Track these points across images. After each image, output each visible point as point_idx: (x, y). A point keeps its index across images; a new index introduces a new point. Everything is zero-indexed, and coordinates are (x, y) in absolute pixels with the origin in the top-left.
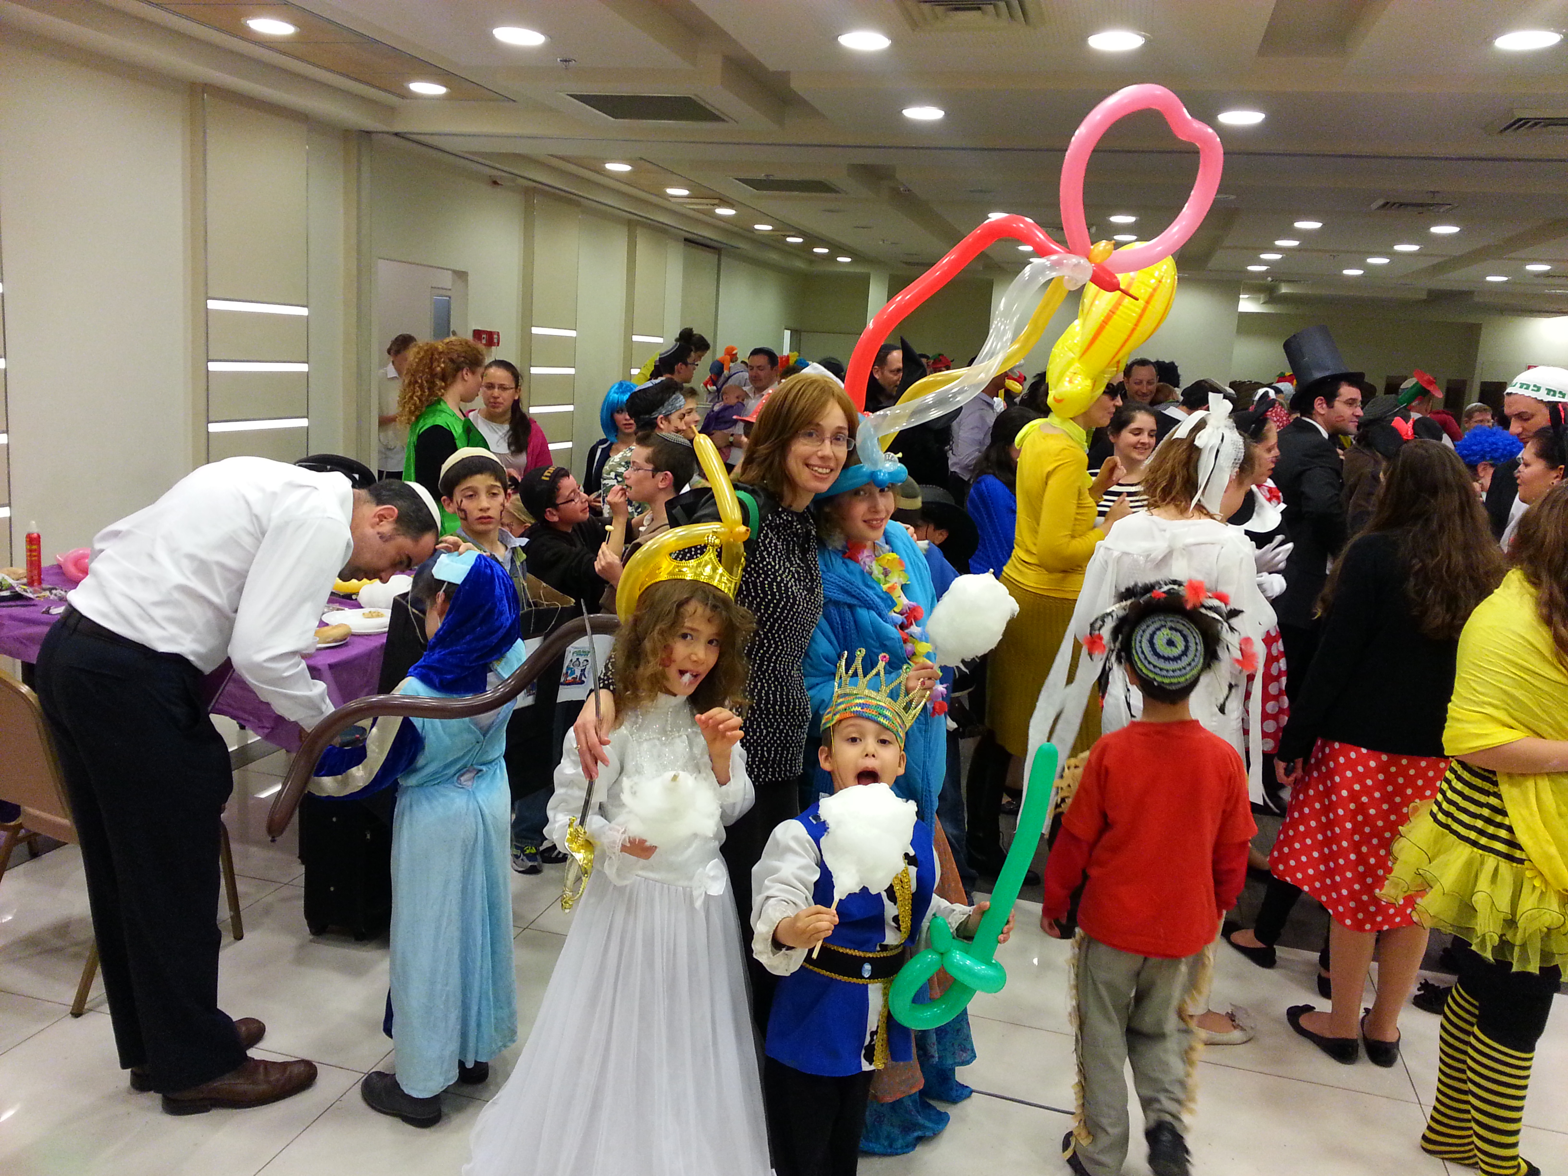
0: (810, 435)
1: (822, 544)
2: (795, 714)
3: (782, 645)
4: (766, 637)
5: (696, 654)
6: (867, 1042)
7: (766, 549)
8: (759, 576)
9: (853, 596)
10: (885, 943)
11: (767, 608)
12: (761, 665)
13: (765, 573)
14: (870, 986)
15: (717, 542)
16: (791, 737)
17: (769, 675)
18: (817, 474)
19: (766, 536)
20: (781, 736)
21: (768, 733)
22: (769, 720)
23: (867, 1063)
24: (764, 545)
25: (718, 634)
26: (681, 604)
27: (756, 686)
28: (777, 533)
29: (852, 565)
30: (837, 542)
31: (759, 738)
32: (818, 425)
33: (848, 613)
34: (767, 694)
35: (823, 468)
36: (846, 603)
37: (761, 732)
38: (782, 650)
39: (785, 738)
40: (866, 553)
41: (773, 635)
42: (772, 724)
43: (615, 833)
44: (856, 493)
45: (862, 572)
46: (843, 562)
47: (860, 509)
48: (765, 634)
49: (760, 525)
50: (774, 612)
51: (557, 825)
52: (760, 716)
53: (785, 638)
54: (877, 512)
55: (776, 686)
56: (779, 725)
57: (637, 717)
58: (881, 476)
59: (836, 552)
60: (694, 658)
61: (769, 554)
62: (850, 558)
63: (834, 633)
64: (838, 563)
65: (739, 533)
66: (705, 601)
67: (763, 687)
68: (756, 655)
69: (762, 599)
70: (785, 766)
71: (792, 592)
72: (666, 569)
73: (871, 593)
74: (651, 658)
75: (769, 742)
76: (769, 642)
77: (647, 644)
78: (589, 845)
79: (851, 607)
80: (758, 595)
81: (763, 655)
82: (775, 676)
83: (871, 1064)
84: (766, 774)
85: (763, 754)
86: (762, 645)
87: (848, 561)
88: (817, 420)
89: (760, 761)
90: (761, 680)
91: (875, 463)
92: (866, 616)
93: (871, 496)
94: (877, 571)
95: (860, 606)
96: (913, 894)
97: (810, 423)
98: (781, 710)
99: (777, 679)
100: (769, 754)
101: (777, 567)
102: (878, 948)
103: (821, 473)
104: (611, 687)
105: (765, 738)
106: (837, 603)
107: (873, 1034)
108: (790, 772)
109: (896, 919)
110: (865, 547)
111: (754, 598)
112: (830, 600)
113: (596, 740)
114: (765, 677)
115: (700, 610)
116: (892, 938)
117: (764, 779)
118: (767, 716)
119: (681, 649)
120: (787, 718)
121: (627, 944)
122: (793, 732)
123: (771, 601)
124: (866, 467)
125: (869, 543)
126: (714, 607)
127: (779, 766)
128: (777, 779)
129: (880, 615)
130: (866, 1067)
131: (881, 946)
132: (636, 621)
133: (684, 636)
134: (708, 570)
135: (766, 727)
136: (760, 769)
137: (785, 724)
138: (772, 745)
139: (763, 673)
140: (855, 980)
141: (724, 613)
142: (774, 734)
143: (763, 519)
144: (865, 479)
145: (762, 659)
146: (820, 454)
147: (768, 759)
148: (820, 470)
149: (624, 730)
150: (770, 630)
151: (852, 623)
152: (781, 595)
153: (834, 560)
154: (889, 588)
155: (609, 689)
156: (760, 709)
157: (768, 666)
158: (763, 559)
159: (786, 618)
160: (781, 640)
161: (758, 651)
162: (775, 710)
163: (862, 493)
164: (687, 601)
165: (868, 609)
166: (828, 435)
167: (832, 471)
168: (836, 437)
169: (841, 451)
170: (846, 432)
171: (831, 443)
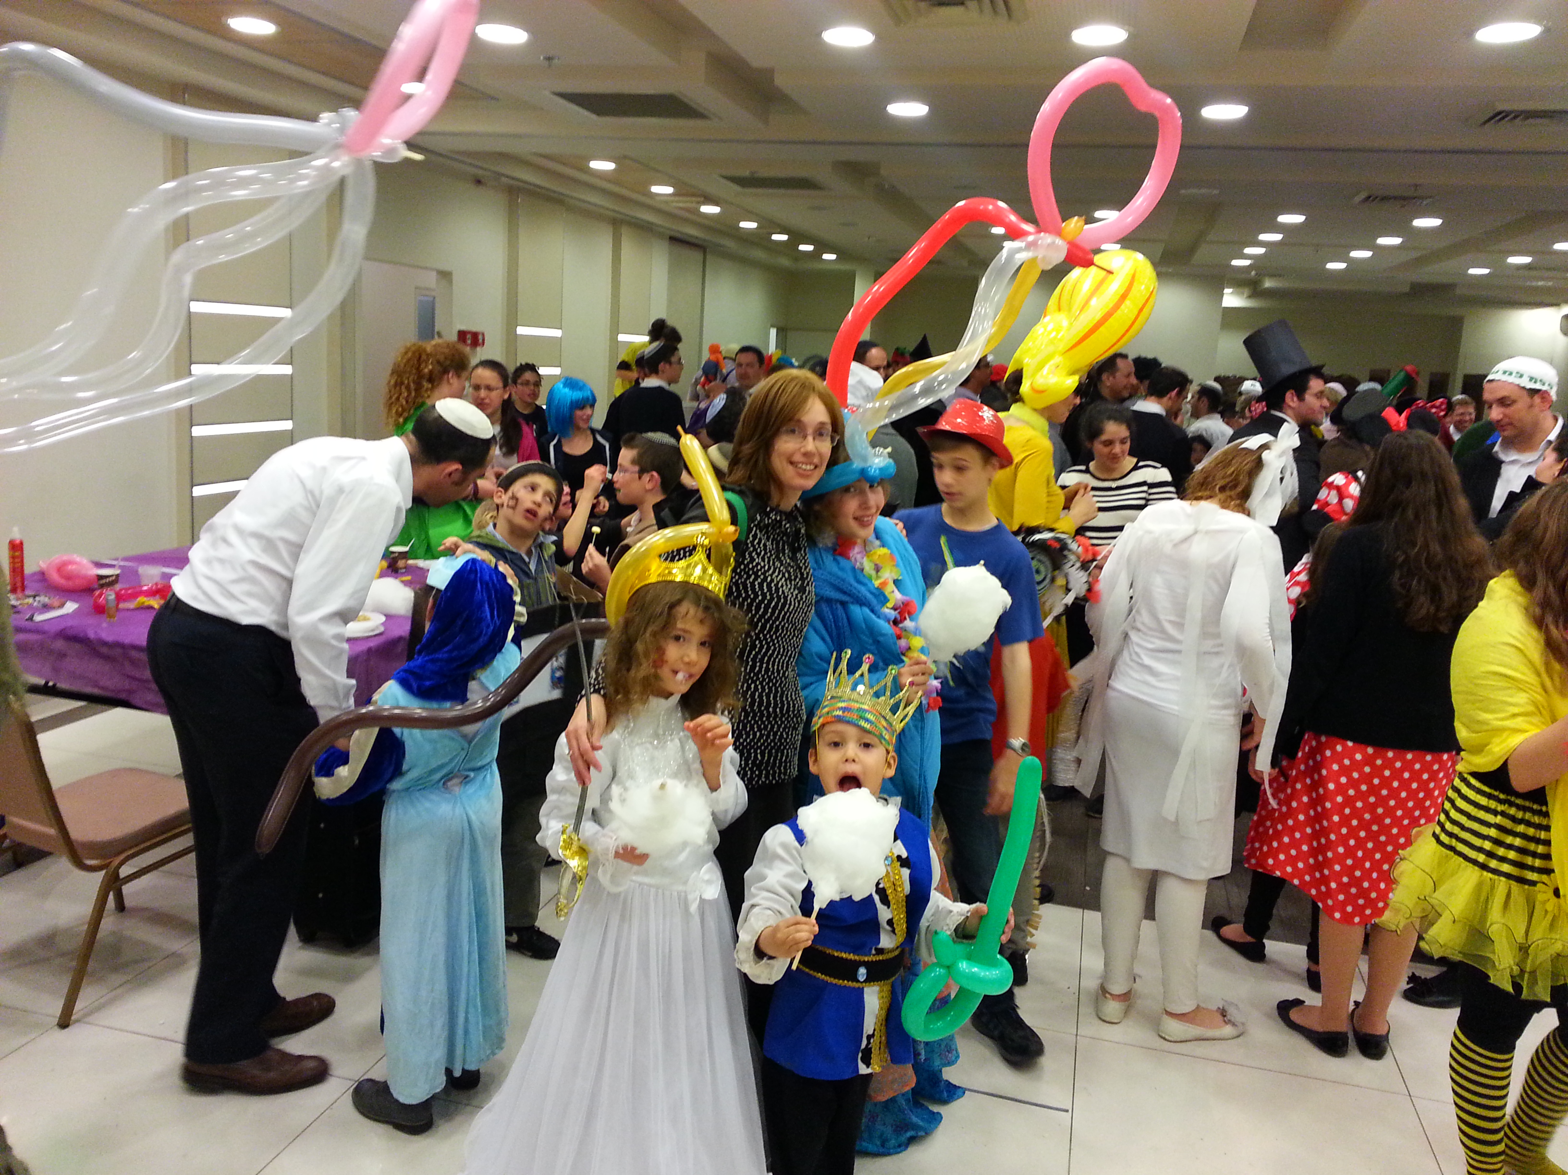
0: (793, 431)
1: (812, 542)
2: (789, 716)
3: (774, 645)
4: (758, 638)
5: (688, 656)
6: (863, 1046)
7: (755, 550)
8: (749, 577)
9: (845, 593)
10: (880, 946)
11: (758, 608)
12: (753, 667)
13: (756, 574)
14: (865, 989)
15: (706, 542)
16: (786, 740)
18: (803, 472)
19: (755, 536)
20: (774, 738)
21: (761, 736)
22: (763, 722)
23: (864, 1066)
24: (753, 546)
25: (710, 636)
26: (672, 606)
27: (749, 687)
28: (767, 532)
29: (843, 561)
30: (827, 539)
31: (751, 740)
32: (802, 421)
33: (840, 611)
34: (760, 696)
35: (809, 464)
36: (837, 601)
37: (755, 734)
38: (774, 651)
39: (780, 740)
40: (857, 549)
41: (765, 636)
42: (766, 728)
43: (609, 840)
44: (847, 490)
45: (854, 569)
46: (834, 559)
47: (851, 505)
48: (757, 635)
49: (749, 526)
50: (765, 612)
51: (550, 832)
52: (753, 718)
53: (777, 638)
54: (868, 508)
55: (770, 689)
56: (773, 727)
57: (629, 720)
58: (873, 472)
59: (827, 549)
60: (686, 659)
61: (758, 555)
62: (841, 554)
63: (827, 630)
64: (828, 559)
65: (728, 534)
66: (697, 603)
67: (756, 687)
68: (748, 657)
69: (753, 600)
70: (779, 768)
71: (783, 592)
72: (656, 570)
73: (863, 589)
74: (643, 661)
75: (762, 744)
76: (761, 642)
77: (640, 647)
78: (583, 851)
79: (843, 604)
80: (748, 596)
81: (756, 656)
82: (769, 677)
83: (868, 1067)
84: (759, 776)
85: (756, 756)
86: (753, 647)
87: (839, 558)
88: (798, 416)
89: (754, 763)
90: (754, 682)
91: (865, 459)
92: (858, 612)
93: (862, 492)
94: (868, 567)
95: (852, 603)
96: (907, 897)
97: (793, 419)
98: (775, 711)
99: (770, 680)
100: (763, 756)
101: (767, 567)
102: (873, 952)
103: (807, 470)
104: (602, 692)
105: (759, 740)
106: (829, 601)
107: (869, 1037)
108: (785, 774)
109: (890, 922)
110: (855, 543)
111: (745, 599)
112: (822, 598)
113: (588, 745)
114: (758, 679)
115: (692, 611)
116: (886, 941)
117: (757, 782)
118: (761, 718)
119: (673, 652)
120: (781, 719)
121: (622, 951)
122: (787, 734)
123: (762, 601)
124: (857, 464)
125: (859, 541)
126: (707, 609)
127: (773, 768)
128: (771, 782)
129: (872, 611)
130: (863, 1070)
131: (876, 949)
132: (627, 623)
133: (677, 638)
134: (698, 571)
135: (760, 730)
136: (753, 772)
137: (779, 727)
138: (766, 748)
139: (757, 675)
140: (851, 984)
141: (716, 615)
142: (768, 736)
143: (751, 519)
144: (855, 477)
145: (754, 660)
146: (805, 451)
147: (761, 762)
148: (805, 467)
149: (615, 735)
150: (762, 631)
151: (845, 620)
152: (771, 595)
153: (824, 558)
154: (880, 584)
155: (599, 693)
156: (753, 710)
158: (753, 560)
159: (777, 618)
160: (773, 640)
161: (750, 653)
162: (768, 712)
163: (852, 490)
164: (679, 602)
165: (861, 605)
166: (810, 431)
167: (816, 467)
168: (819, 433)
169: (825, 447)
170: (829, 428)
171: (814, 439)
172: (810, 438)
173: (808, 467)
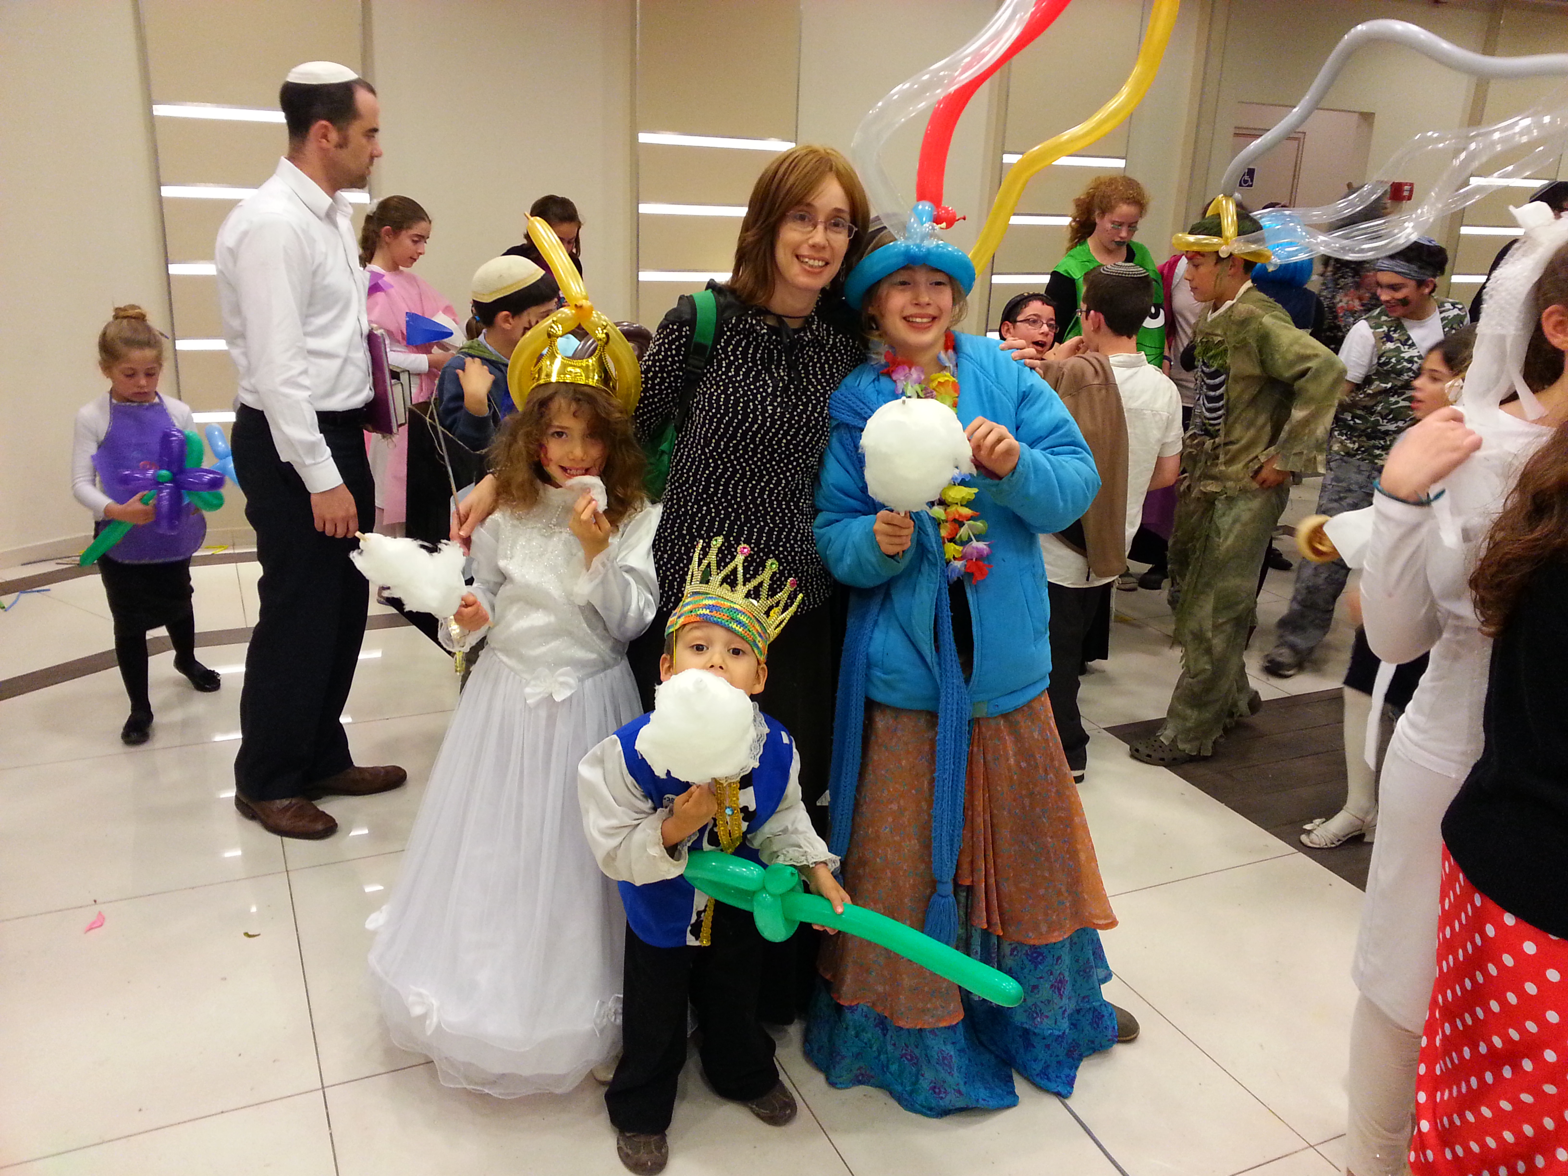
0: (802, 218)
5: (572, 452)
6: (694, 920)
17: (719, 499)
18: (807, 268)
23: (694, 939)
32: (809, 205)
35: (814, 259)
47: (898, 301)
54: (920, 305)
60: (571, 456)
62: (888, 374)
88: (810, 200)
97: (799, 202)
103: (811, 266)
107: (699, 913)
119: (555, 448)
130: (692, 942)
133: (558, 436)
143: (724, 321)
146: (811, 242)
148: (811, 262)
157: (716, 489)
166: (821, 218)
167: (827, 264)
168: (833, 222)
169: (841, 240)
170: (847, 217)
171: (826, 229)
172: (820, 227)
173: (816, 263)
